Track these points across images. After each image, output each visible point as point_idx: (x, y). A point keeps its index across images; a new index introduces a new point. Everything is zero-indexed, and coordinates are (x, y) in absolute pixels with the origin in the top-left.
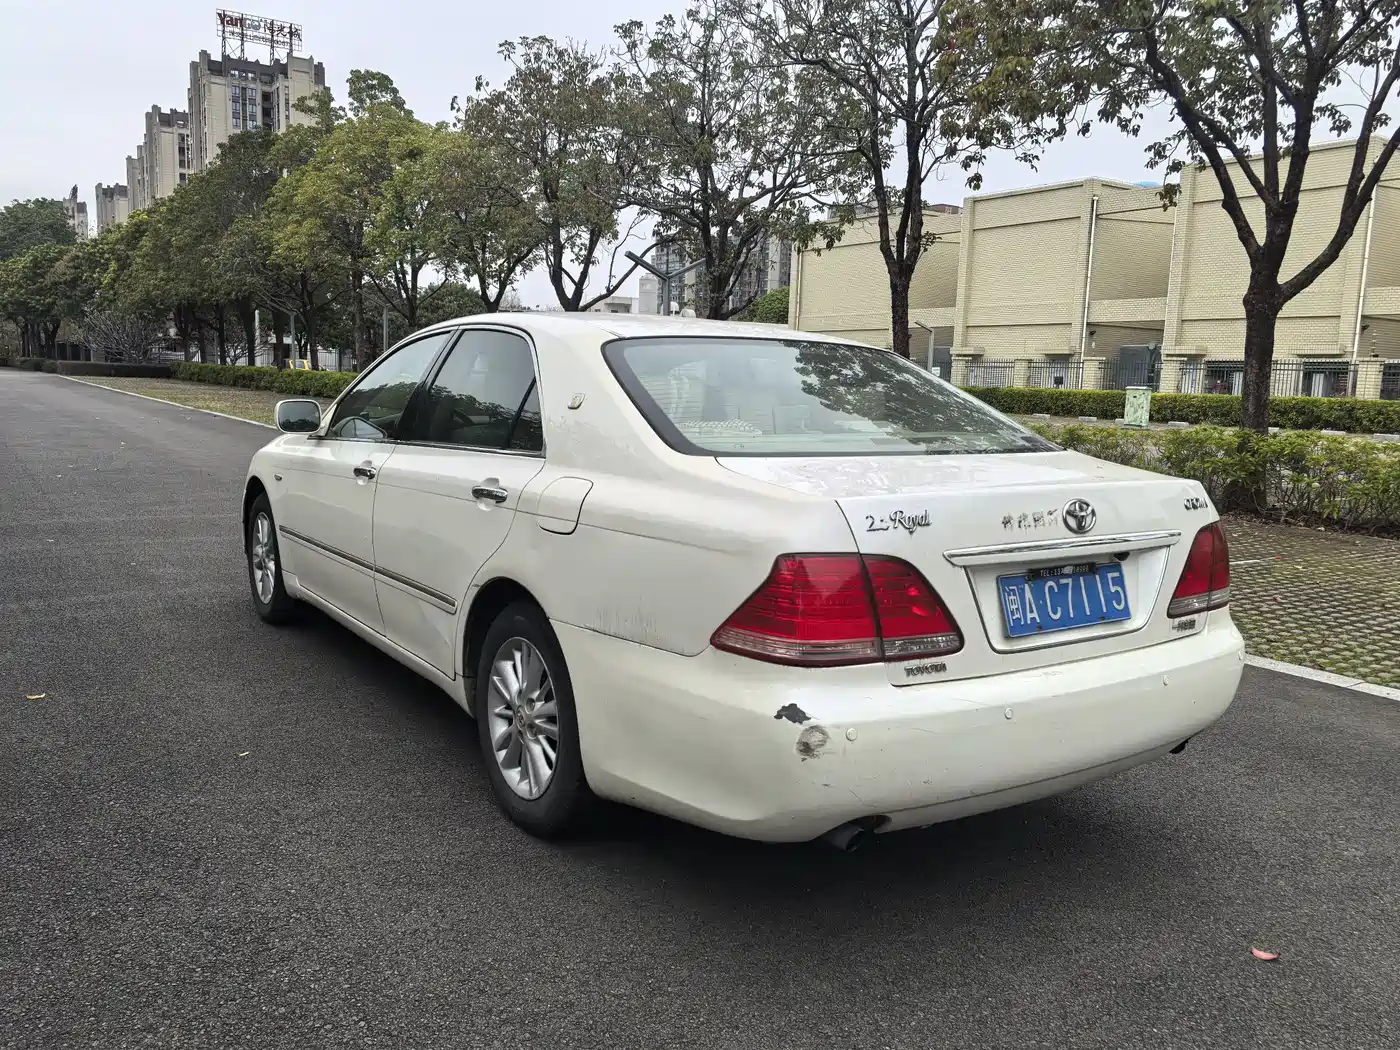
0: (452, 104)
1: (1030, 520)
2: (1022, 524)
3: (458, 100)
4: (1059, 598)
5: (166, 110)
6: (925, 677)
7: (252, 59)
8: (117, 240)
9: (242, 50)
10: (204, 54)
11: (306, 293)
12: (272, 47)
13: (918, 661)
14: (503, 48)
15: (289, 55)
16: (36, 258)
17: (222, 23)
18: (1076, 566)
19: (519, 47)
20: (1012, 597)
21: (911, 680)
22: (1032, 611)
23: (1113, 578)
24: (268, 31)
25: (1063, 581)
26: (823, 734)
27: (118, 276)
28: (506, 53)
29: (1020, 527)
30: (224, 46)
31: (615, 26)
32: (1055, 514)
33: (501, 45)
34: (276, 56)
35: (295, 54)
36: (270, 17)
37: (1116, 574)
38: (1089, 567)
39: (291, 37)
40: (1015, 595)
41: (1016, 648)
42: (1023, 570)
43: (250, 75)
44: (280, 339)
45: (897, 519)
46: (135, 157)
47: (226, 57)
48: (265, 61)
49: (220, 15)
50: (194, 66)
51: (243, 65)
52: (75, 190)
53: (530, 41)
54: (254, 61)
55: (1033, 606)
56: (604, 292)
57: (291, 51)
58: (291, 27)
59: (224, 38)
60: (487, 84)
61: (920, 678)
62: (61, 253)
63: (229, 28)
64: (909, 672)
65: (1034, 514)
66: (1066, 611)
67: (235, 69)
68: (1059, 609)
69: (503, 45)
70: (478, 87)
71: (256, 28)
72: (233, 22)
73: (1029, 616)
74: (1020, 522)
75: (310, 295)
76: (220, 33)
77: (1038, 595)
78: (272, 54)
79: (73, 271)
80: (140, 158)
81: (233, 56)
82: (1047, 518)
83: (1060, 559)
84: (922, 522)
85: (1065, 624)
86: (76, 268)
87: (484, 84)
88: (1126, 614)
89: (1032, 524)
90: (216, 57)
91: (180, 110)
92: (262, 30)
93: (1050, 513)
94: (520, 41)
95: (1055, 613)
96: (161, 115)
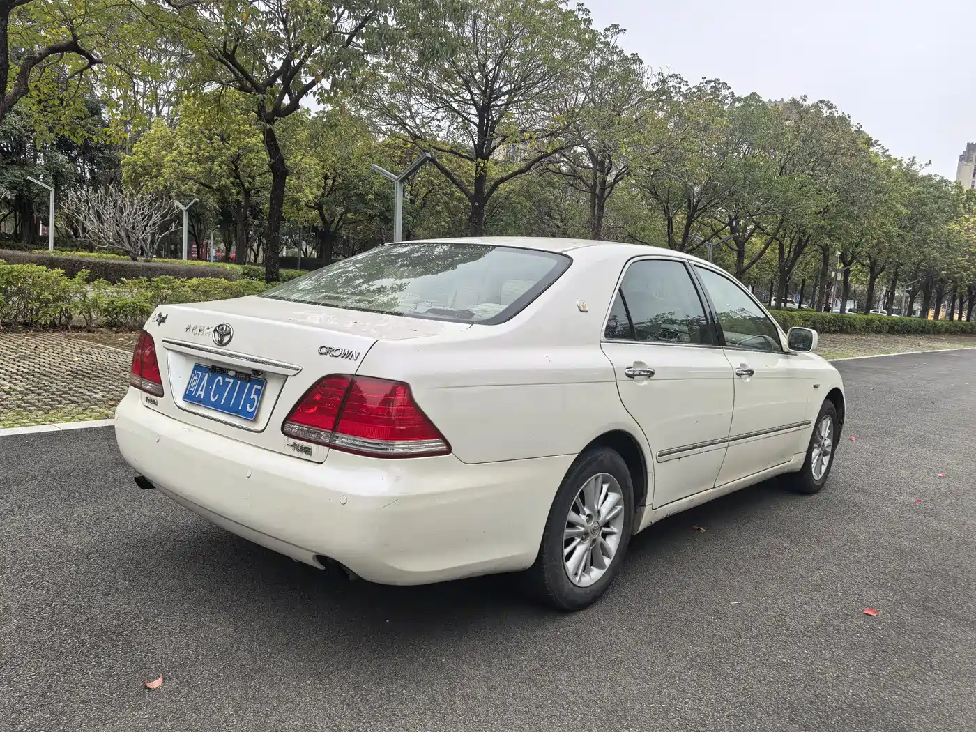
1: (198, 330)
4: (220, 390)
18: (237, 372)
20: (196, 378)
22: (202, 390)
23: (256, 389)
25: (227, 380)
32: (209, 329)
37: (259, 387)
38: (245, 376)
40: (198, 377)
42: (209, 365)
55: (204, 388)
64: (146, 398)
65: (200, 328)
66: (220, 399)
68: (217, 396)
73: (199, 392)
74: (193, 330)
77: (210, 383)
82: (205, 331)
83: (228, 364)
85: (216, 406)
88: (251, 417)
89: (198, 332)
93: (207, 328)
95: (214, 397)
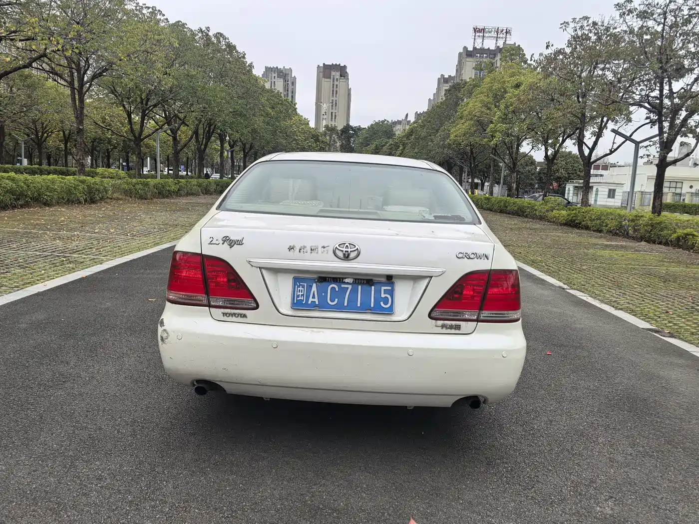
0: (531, 58)
1: (308, 249)
2: (302, 251)
3: (534, 56)
4: (338, 294)
5: (446, 76)
6: (234, 319)
7: (486, 48)
8: (403, 136)
9: (483, 44)
10: (465, 48)
11: (472, 158)
12: (497, 40)
13: (230, 310)
14: (562, 26)
15: (504, 43)
16: (377, 145)
17: (475, 32)
19: (571, 24)
20: (301, 288)
21: (225, 318)
22: (314, 297)
23: (385, 290)
24: (495, 33)
25: (344, 286)
26: (167, 333)
27: (403, 152)
28: (564, 28)
29: (300, 252)
30: (474, 43)
31: (615, 5)
32: (327, 248)
33: (561, 24)
34: (498, 45)
35: (507, 42)
36: (497, 26)
37: (389, 288)
38: (366, 281)
39: (506, 34)
40: (303, 287)
41: (300, 315)
42: (314, 276)
43: (484, 55)
44: (473, 180)
45: (226, 239)
46: (432, 99)
47: (475, 48)
48: (493, 48)
49: (474, 28)
50: (460, 54)
51: (482, 51)
52: (407, 115)
53: (577, 20)
54: (487, 48)
55: (316, 295)
56: (608, 152)
57: (506, 41)
58: (507, 30)
59: (475, 39)
60: (552, 45)
61: (230, 319)
62: (386, 143)
63: (478, 34)
64: (224, 314)
65: (311, 247)
66: (341, 302)
67: (478, 54)
68: (336, 300)
69: (563, 24)
70: (547, 47)
71: (490, 32)
72: (480, 31)
73: (311, 300)
74: (300, 249)
75: (474, 158)
76: (474, 37)
77: (322, 290)
78: (496, 44)
79: (389, 150)
80: (434, 99)
81: (478, 47)
82: (320, 250)
84: (240, 243)
85: (339, 308)
86: (390, 149)
87: (550, 46)
88: (390, 311)
89: (309, 251)
90: (470, 49)
91: (452, 75)
92: (493, 33)
93: (324, 247)
94: (572, 20)
95: (332, 301)
96: (444, 78)
